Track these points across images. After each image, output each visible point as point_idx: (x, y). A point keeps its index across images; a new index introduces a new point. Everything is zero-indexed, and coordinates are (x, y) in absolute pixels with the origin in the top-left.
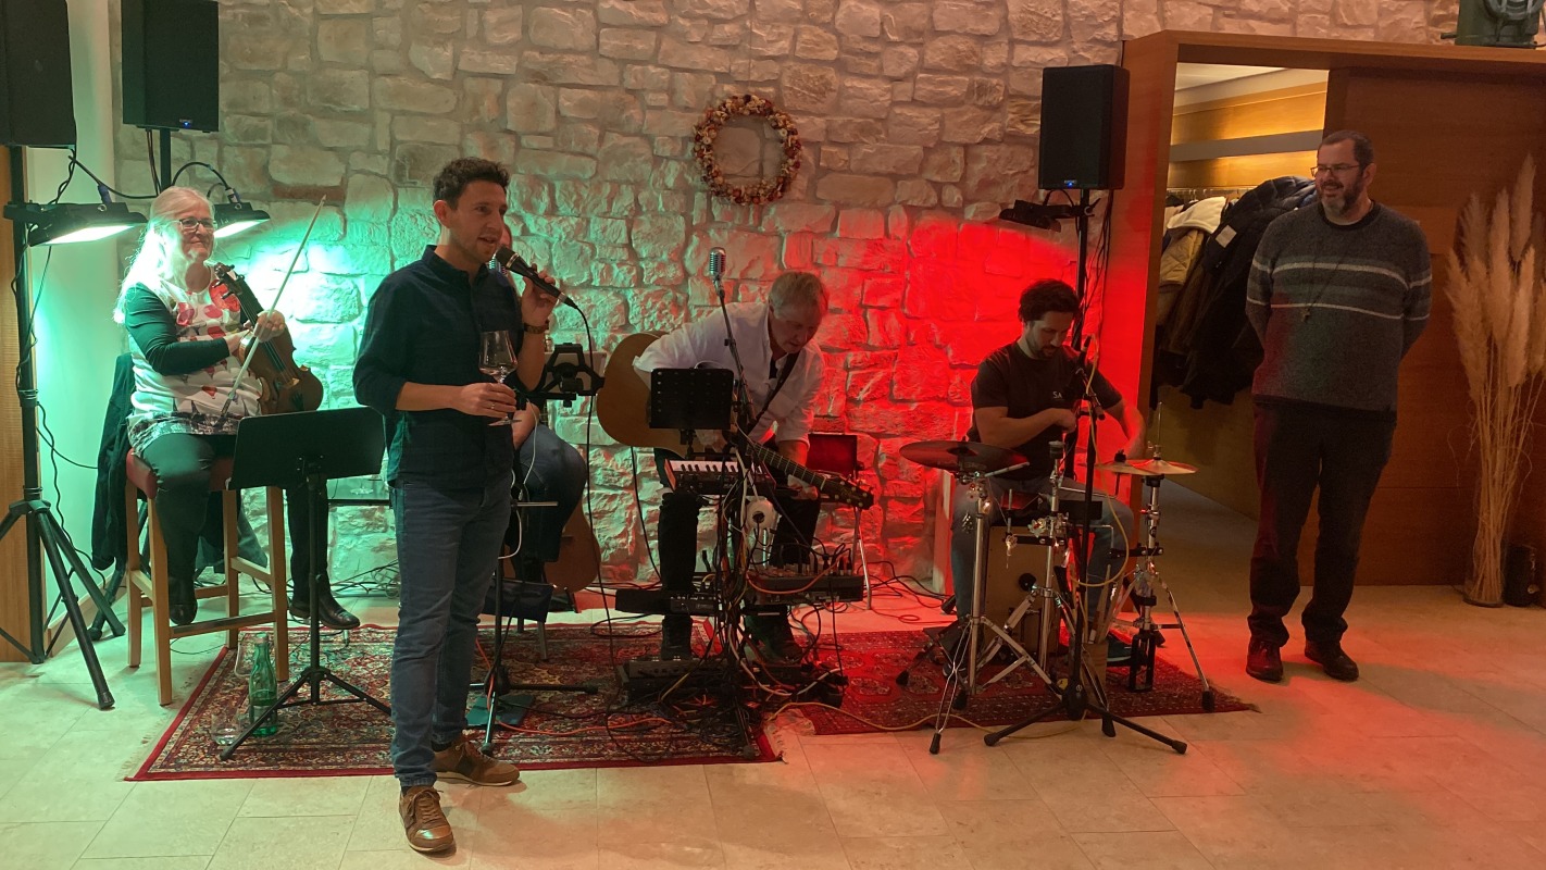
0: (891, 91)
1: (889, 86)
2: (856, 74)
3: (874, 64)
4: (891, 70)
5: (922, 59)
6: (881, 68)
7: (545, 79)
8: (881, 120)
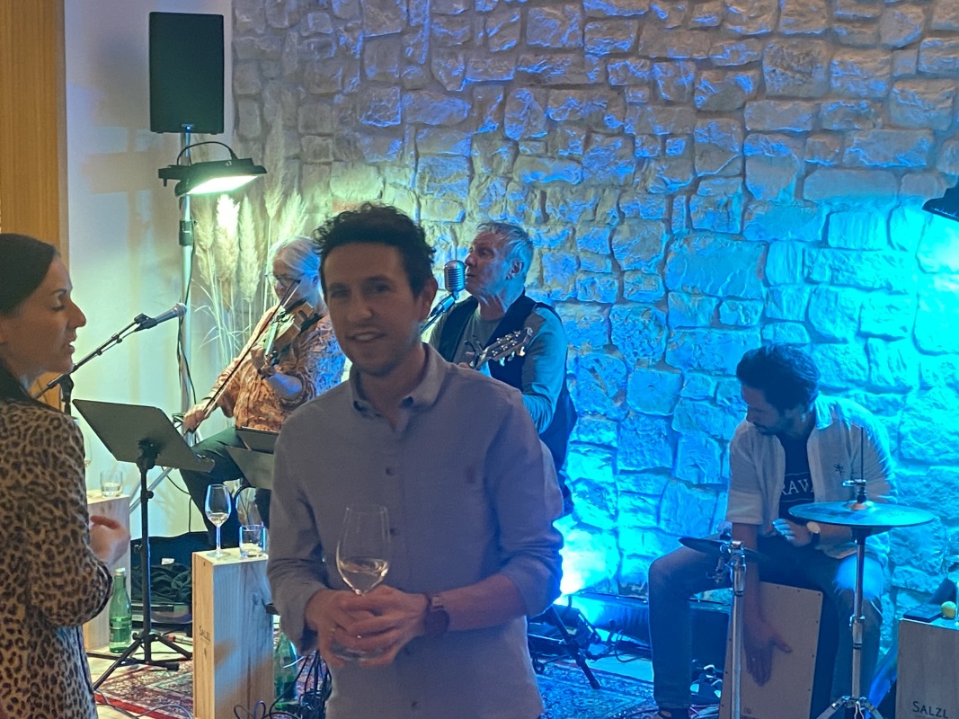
0: (891, 62)
1: (888, 57)
2: (848, 46)
3: (869, 31)
4: (891, 38)
5: (928, 20)
6: (879, 37)
7: (539, 82)
8: (880, 100)
